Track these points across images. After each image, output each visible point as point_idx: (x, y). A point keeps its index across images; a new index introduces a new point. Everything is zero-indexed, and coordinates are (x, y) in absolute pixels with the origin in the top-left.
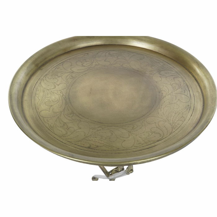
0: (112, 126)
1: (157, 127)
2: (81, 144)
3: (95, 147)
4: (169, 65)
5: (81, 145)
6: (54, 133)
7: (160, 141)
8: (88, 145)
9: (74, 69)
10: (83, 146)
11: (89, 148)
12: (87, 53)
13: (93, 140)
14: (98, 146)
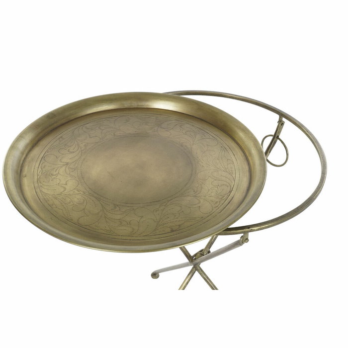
0: (172, 199)
1: (215, 180)
2: (159, 232)
3: (178, 227)
4: (162, 116)
5: (161, 233)
6: (119, 236)
7: (233, 192)
8: (169, 230)
9: (65, 160)
10: (164, 232)
11: (172, 231)
12: (61, 137)
13: (169, 222)
14: (179, 225)
